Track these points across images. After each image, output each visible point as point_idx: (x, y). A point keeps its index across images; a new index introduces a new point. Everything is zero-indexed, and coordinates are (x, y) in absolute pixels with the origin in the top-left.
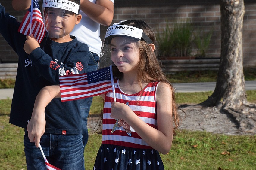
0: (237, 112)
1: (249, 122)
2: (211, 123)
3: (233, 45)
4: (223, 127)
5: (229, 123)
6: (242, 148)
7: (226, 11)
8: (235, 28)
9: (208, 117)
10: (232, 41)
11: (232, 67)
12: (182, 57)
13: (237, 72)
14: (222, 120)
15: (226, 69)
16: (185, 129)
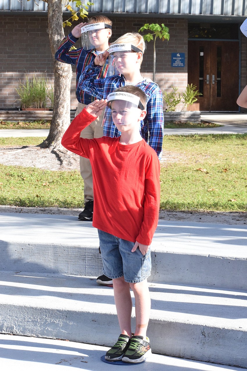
0: (63, 153)
1: (70, 160)
2: (42, 161)
3: (63, 101)
4: (50, 164)
5: (56, 161)
6: (59, 181)
7: (58, 75)
8: (65, 88)
9: (41, 156)
10: (62, 98)
11: (62, 118)
12: (39, 108)
13: (65, 122)
14: (50, 159)
15: (57, 119)
16: (21, 165)
